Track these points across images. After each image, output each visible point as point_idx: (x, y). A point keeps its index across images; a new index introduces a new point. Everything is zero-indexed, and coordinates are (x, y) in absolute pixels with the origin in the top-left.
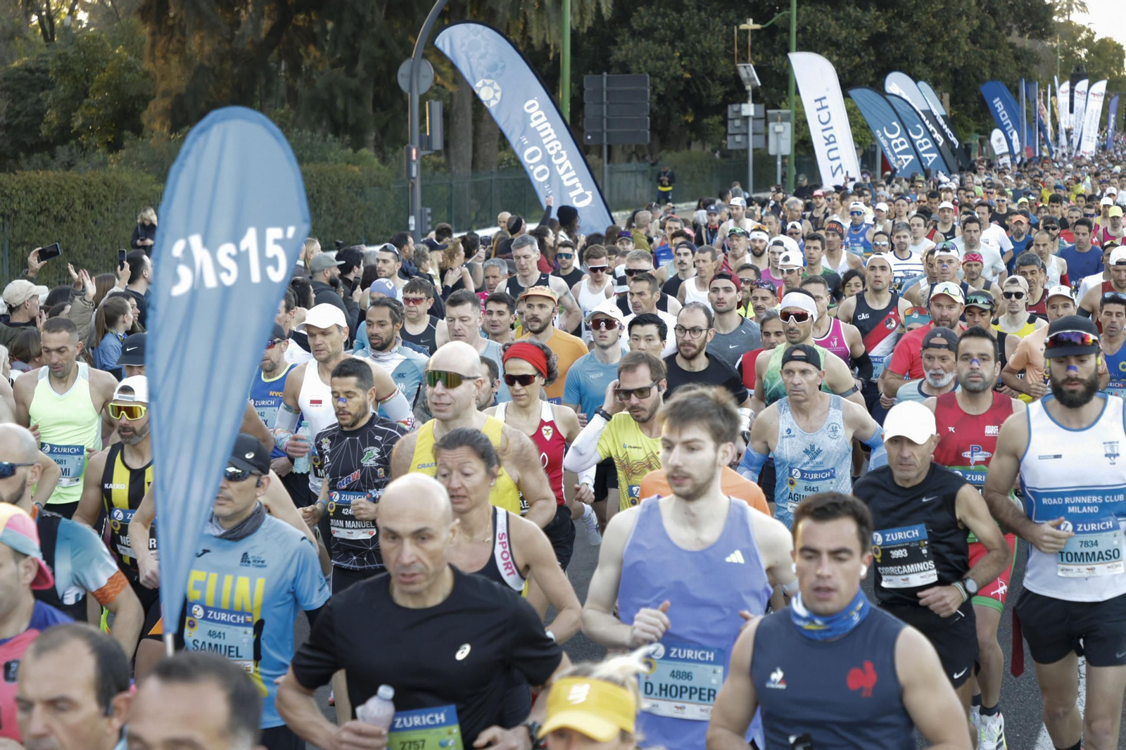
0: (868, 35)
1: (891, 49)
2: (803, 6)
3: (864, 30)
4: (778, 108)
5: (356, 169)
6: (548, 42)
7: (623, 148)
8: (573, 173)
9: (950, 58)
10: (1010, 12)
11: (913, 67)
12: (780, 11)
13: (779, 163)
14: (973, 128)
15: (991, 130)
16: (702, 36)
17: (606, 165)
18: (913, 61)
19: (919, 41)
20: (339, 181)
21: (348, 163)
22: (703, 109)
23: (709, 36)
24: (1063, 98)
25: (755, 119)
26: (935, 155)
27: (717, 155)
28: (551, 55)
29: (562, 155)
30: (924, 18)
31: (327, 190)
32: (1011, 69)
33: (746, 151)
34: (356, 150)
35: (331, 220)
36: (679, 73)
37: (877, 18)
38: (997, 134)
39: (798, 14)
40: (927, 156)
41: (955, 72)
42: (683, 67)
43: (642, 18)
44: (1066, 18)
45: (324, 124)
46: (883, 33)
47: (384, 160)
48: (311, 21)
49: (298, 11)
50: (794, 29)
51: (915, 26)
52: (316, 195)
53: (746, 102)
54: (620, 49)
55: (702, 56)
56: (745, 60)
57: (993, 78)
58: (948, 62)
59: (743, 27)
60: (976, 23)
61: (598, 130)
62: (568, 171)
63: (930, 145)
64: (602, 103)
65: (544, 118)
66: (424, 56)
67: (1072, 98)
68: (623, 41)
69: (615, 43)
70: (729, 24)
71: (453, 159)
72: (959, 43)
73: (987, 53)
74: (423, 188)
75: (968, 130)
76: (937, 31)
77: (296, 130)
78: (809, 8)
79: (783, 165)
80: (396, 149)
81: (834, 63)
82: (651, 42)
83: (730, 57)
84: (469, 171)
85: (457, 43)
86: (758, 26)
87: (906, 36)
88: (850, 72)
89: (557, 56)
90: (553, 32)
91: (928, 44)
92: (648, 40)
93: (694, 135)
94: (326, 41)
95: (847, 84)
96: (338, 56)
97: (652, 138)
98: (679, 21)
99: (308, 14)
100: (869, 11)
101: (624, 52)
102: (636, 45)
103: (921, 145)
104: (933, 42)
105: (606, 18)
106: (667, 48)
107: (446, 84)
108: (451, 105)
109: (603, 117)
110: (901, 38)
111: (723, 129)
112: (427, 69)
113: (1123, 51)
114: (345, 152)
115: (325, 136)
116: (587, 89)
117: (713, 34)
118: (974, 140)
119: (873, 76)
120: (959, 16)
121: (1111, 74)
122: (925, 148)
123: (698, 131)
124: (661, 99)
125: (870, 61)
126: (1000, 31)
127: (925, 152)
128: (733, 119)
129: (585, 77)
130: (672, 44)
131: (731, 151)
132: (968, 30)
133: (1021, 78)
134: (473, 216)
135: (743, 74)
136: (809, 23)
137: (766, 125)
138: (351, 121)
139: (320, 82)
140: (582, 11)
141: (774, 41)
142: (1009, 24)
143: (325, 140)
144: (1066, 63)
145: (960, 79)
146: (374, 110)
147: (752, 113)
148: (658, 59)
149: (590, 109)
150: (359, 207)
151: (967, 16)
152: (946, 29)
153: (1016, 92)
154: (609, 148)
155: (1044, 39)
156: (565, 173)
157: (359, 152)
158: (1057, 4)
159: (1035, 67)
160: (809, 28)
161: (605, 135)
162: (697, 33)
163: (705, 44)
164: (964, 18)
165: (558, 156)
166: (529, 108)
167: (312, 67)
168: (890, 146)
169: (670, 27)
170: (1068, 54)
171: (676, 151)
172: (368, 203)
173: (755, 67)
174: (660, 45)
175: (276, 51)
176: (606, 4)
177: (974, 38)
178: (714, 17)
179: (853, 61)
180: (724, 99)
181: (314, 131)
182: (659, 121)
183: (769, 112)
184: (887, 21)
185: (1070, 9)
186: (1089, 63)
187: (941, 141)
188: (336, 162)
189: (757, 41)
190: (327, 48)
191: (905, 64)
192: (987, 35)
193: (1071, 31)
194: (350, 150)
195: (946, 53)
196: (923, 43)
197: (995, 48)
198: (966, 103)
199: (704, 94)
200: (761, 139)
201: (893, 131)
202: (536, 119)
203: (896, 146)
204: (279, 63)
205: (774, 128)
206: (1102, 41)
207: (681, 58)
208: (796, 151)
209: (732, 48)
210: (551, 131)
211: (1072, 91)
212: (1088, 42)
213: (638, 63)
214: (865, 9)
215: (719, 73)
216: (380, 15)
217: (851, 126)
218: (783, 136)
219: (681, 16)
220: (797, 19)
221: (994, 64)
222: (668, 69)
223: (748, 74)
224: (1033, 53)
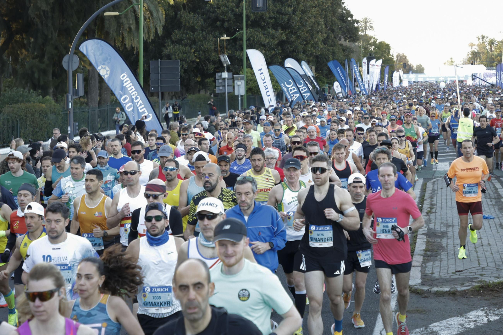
0: (278, 41)
1: (289, 48)
2: (249, 29)
3: (276, 39)
4: (239, 74)
5: (44, 105)
6: (133, 46)
7: (169, 94)
8: (143, 106)
9: (314, 51)
10: (340, 31)
11: (298, 55)
12: (238, 31)
13: (240, 99)
14: (326, 82)
15: (334, 82)
16: (204, 43)
17: (160, 101)
18: (298, 52)
19: (300, 44)
20: (35, 111)
21: (40, 103)
22: (205, 75)
23: (207, 42)
24: (365, 67)
25: (228, 79)
26: (309, 94)
27: (212, 96)
28: (135, 52)
29: (138, 98)
30: (302, 33)
31: (30, 115)
32: (341, 55)
33: (225, 93)
34: (43, 97)
35: (32, 129)
36: (194, 59)
37: (282, 34)
38: (336, 84)
39: (246, 32)
40: (305, 94)
41: (317, 57)
42: (195, 56)
43: (176, 35)
44: (365, 33)
45: (29, 85)
46: (285, 40)
47: (57, 101)
48: (23, 38)
49: (17, 34)
50: (245, 39)
51: (298, 37)
52: (25, 118)
53: (224, 72)
54: (167, 49)
55: (204, 52)
56: (223, 53)
57: (333, 59)
58: (313, 53)
59: (222, 38)
60: (325, 35)
61: (157, 86)
62: (141, 105)
63: (307, 90)
64: (158, 73)
65: (129, 82)
66: (75, 53)
67: (368, 67)
68: (168, 45)
69: (165, 46)
70: (216, 37)
71: (90, 100)
72: (318, 44)
73: (331, 48)
74: (75, 113)
75: (323, 83)
76: (308, 39)
77: (15, 88)
78: (251, 30)
79: (242, 100)
80: (63, 96)
81: (263, 54)
82: (180, 45)
83: (216, 51)
84: (97, 105)
85: (89, 49)
86: (229, 38)
87: (295, 41)
88: (271, 58)
89: (137, 52)
90: (136, 41)
91: (305, 45)
92: (179, 45)
93: (201, 87)
94: (30, 47)
95: (269, 64)
96: (36, 53)
97: (182, 88)
98: (193, 36)
99: (22, 35)
100: (278, 30)
101: (168, 50)
102: (174, 47)
103: (302, 90)
104: (307, 44)
105: (160, 35)
106: (188, 48)
107: (86, 66)
108: (89, 75)
109: (159, 79)
110: (292, 42)
111: (214, 84)
112: (76, 59)
113: (390, 47)
114: (38, 98)
115: (29, 90)
116: (152, 67)
117: (209, 42)
118: (326, 87)
119: (281, 59)
120: (318, 32)
121: (385, 57)
122: (304, 91)
123: (203, 85)
124: (186, 71)
125: (279, 53)
126: (336, 39)
127: (305, 93)
128: (218, 79)
129: (150, 61)
130: (190, 46)
131: (218, 93)
132: (322, 38)
133: (346, 59)
134: (99, 126)
135: (222, 59)
136: (251, 36)
137: (234, 82)
138: (42, 83)
139: (27, 65)
140: (149, 32)
141: (236, 44)
142: (340, 36)
143: (29, 92)
144: (365, 52)
145: (319, 60)
146: (53, 78)
147: (227, 77)
148: (184, 53)
149: (153, 76)
150: (45, 123)
151: (321, 33)
152: (312, 38)
153: (344, 65)
154: (162, 94)
155: (355, 42)
156: (139, 106)
157: (45, 98)
158: (360, 27)
159: (352, 54)
160: (251, 38)
161: (160, 87)
162: (202, 41)
163: (205, 46)
164: (320, 33)
165: (136, 98)
166: (122, 77)
167: (24, 59)
168: (288, 91)
169: (189, 39)
170: (366, 49)
171: (193, 94)
172: (49, 121)
173: (228, 56)
174: (185, 47)
175: (6, 52)
176: (160, 29)
177: (325, 42)
178: (209, 34)
179: (271, 53)
180: (214, 70)
181: (24, 88)
182: (185, 81)
183: (234, 76)
184: (286, 35)
185: (366, 29)
186: (375, 52)
187: (311, 88)
188: (34, 102)
189: (229, 45)
190: (30, 50)
191: (295, 54)
192: (330, 41)
193: (367, 39)
194: (41, 97)
195: (312, 49)
196: (302, 45)
197: (334, 47)
198: (322, 71)
199: (205, 68)
200: (231, 88)
201: (289, 83)
202: (126, 82)
203: (291, 90)
204: (8, 57)
205: (237, 83)
206: (380, 43)
207: (194, 52)
208: (247, 93)
209: (217, 48)
210: (133, 87)
211: (368, 65)
212: (374, 43)
213: (175, 55)
214: (276, 30)
215: (212, 59)
216: (55, 35)
217: (271, 82)
218: (241, 86)
219: (194, 34)
220: (246, 35)
221: (334, 53)
222: (189, 58)
223: (225, 59)
224: (351, 48)
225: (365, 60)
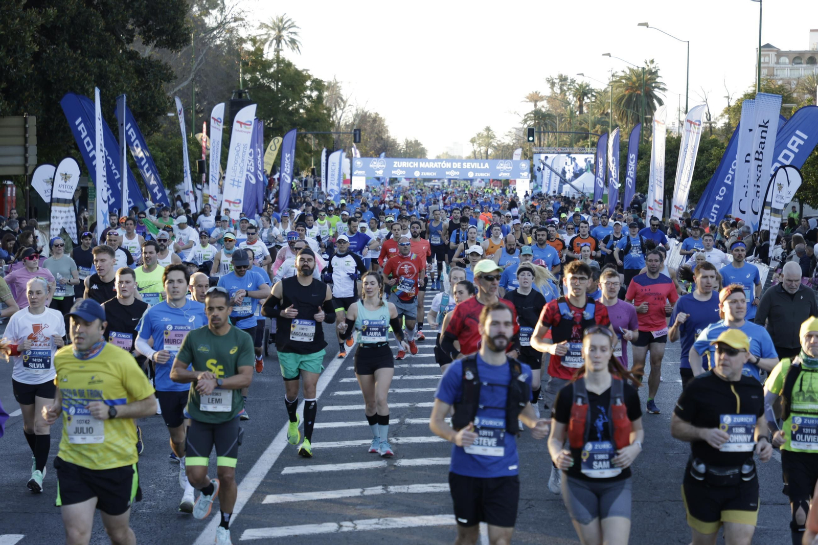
73: (91, 62)
142: (130, 27)
159: (164, 85)
224: (161, 66)
225: (219, 111)
